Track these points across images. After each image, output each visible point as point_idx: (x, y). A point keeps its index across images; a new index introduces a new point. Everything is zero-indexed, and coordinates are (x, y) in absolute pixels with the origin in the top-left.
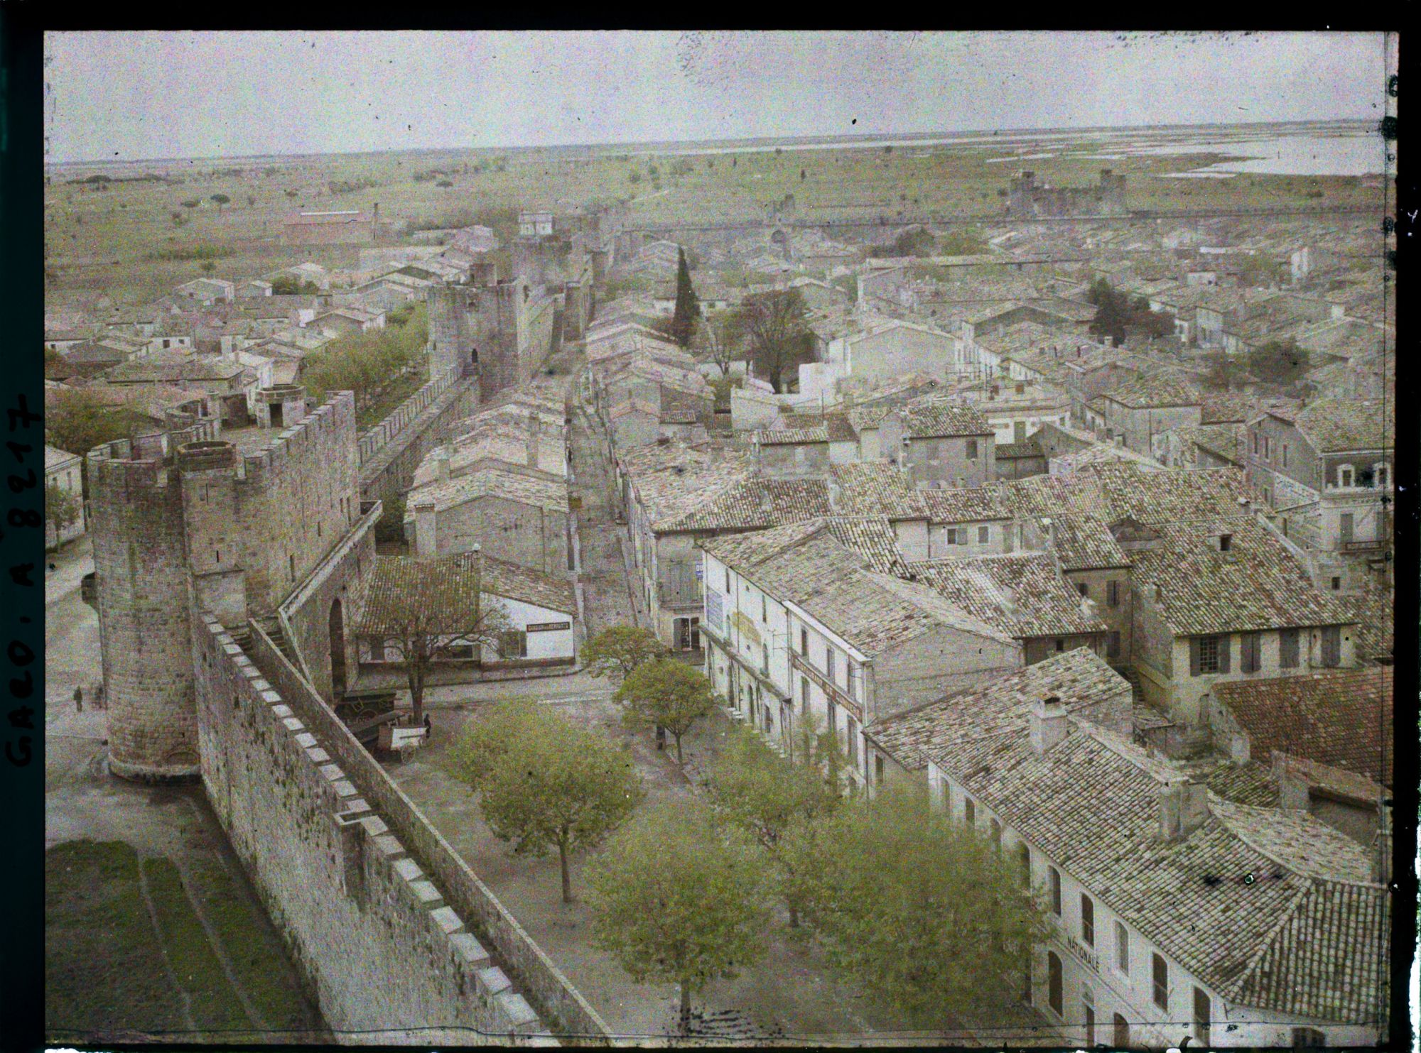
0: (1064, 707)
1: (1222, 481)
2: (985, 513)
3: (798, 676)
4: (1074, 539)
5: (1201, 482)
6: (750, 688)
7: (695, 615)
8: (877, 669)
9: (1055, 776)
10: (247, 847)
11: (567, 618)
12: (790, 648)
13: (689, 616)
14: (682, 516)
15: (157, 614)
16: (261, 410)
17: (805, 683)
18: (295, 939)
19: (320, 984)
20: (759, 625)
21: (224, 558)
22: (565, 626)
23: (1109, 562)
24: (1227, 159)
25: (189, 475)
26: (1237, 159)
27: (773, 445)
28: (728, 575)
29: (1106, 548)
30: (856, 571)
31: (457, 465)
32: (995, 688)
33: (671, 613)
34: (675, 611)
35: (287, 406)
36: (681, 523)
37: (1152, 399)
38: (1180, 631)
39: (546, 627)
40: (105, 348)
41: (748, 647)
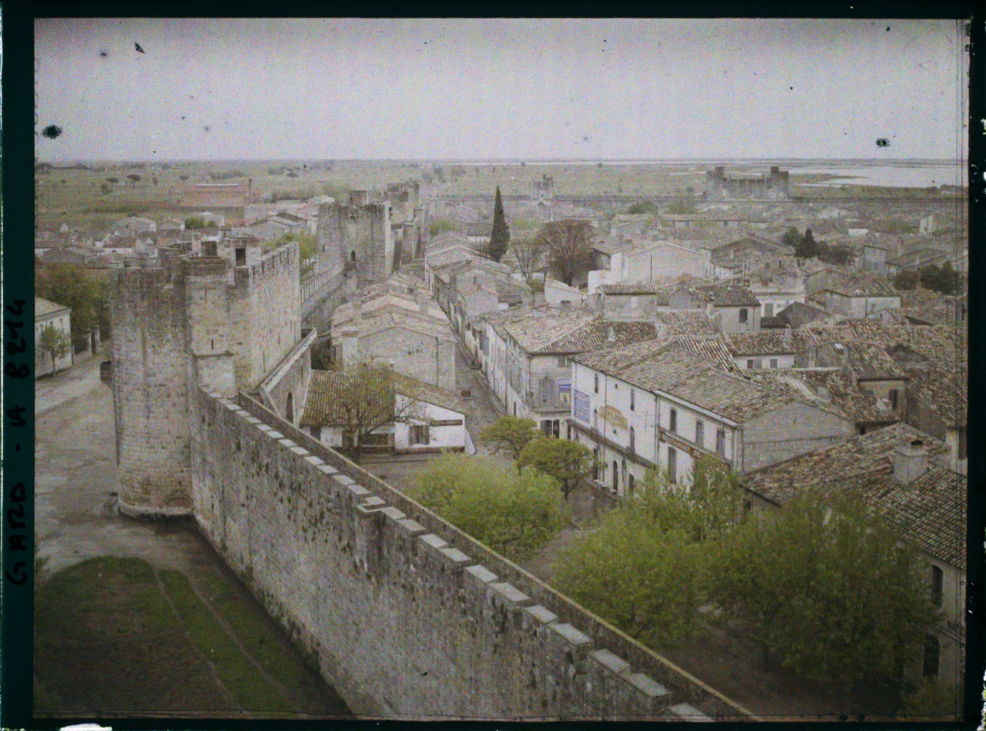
0: (926, 447)
1: (946, 334)
2: (775, 349)
3: (664, 448)
4: (862, 359)
5: (931, 335)
6: (615, 463)
7: (557, 418)
8: (745, 433)
9: (923, 499)
10: (242, 562)
11: (461, 417)
12: (658, 426)
13: (552, 419)
14: (549, 344)
15: (162, 388)
16: (229, 254)
17: (672, 452)
18: (293, 625)
19: (321, 655)
20: (626, 413)
21: (216, 346)
22: (458, 423)
23: (891, 375)
24: (839, 177)
25: (193, 279)
26: (846, 177)
27: (615, 294)
28: (597, 379)
29: (887, 366)
30: (709, 369)
31: (367, 310)
32: (834, 451)
33: (539, 415)
34: (542, 413)
35: (249, 250)
36: (548, 348)
37: (864, 291)
38: (953, 424)
39: (445, 423)
40: (71, 253)
41: (615, 432)
